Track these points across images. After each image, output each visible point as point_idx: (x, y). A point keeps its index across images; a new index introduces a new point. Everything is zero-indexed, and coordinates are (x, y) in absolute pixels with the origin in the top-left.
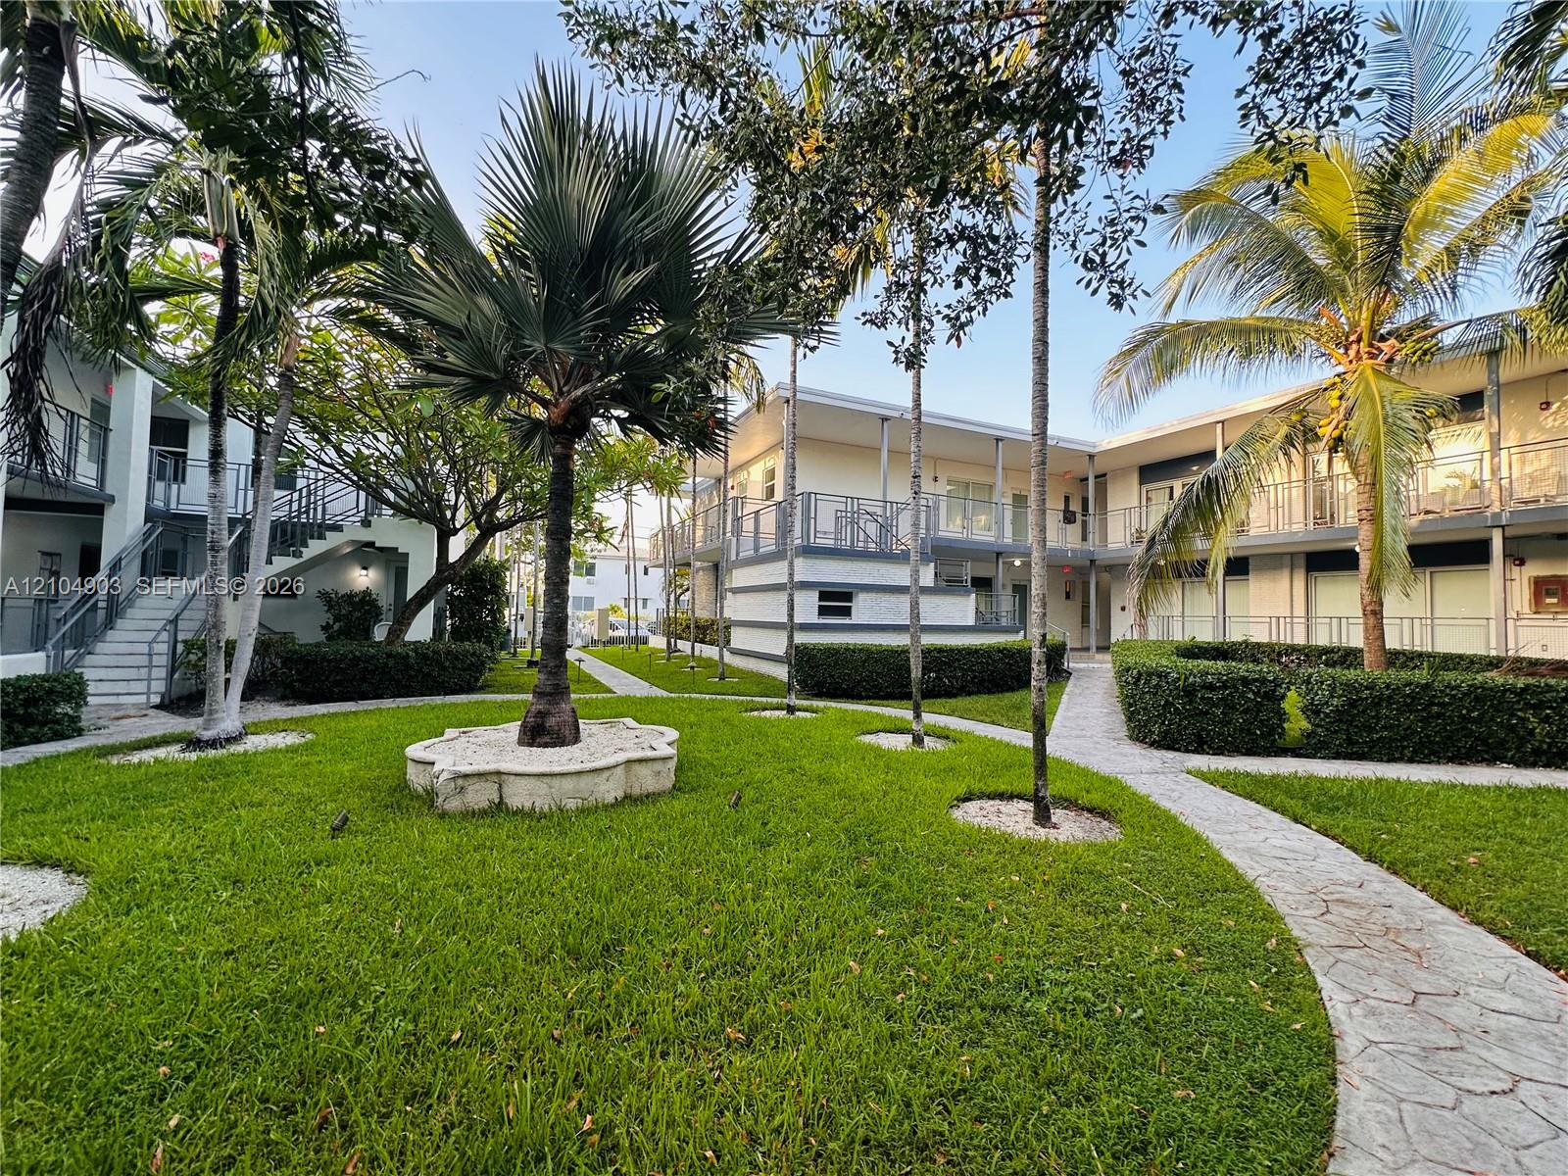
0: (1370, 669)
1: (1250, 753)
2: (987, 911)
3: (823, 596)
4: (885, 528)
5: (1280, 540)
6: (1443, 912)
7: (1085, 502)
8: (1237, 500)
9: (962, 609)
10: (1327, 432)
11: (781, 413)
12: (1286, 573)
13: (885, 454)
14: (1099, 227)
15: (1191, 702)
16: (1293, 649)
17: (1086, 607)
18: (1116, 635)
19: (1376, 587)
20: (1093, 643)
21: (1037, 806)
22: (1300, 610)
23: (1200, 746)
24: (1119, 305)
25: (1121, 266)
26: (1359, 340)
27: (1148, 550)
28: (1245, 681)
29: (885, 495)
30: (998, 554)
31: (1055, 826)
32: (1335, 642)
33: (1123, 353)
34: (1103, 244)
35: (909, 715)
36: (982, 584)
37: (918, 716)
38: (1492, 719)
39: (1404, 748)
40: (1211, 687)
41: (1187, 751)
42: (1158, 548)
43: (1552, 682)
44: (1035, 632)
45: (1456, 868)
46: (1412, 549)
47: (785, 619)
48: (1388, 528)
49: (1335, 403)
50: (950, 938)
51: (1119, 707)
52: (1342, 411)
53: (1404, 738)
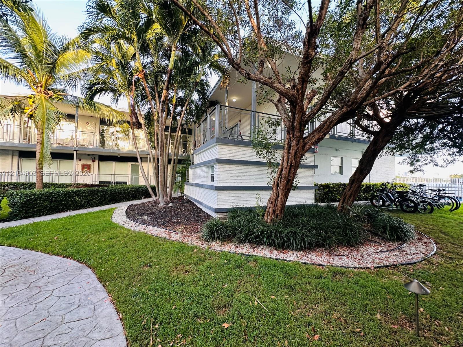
0: (38, 189)
5: (7, 145)
10: (28, 111)
12: (10, 156)
16: (11, 184)
19: (41, 164)
22: (15, 170)
26: (41, 87)
32: (28, 181)
38: (68, 200)
39: (44, 211)
43: (81, 189)
45: (51, 242)
46: (52, 154)
48: (45, 147)
49: (31, 103)
52: (34, 107)
53: (44, 209)
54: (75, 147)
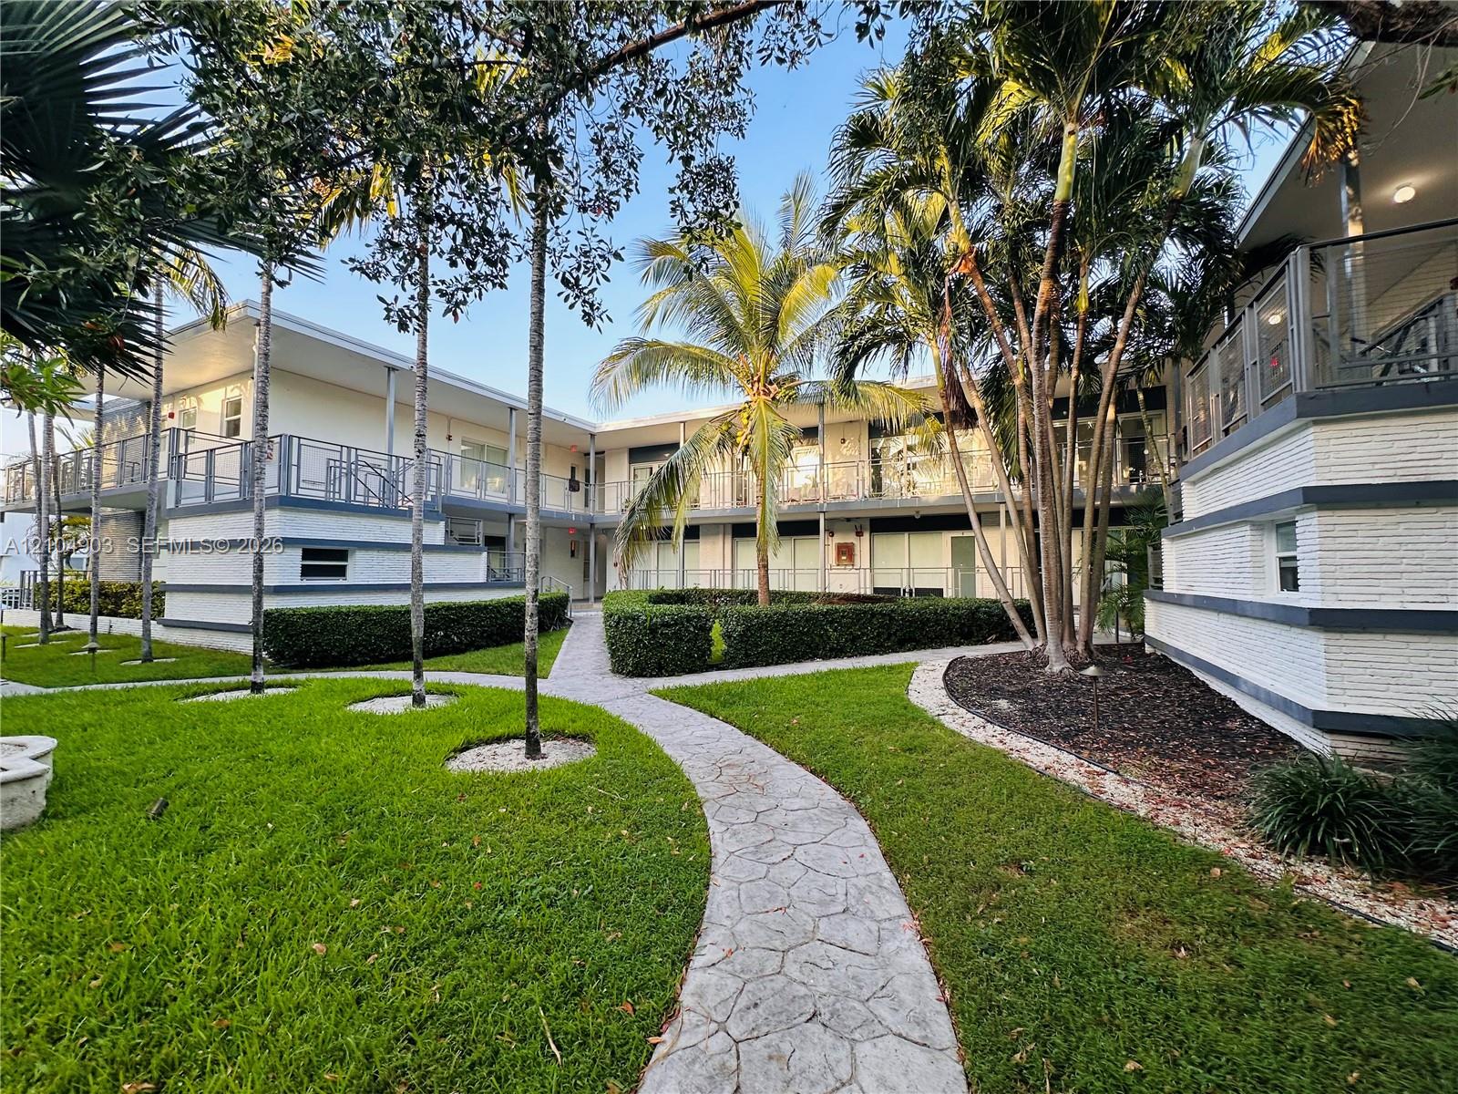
0: (762, 605)
1: (691, 671)
2: (472, 847)
3: (307, 554)
4: (390, 483)
5: (717, 514)
6: (780, 757)
7: (587, 472)
8: (691, 484)
9: (474, 567)
10: (741, 440)
11: (252, 336)
12: (721, 537)
13: (391, 404)
14: (576, 254)
15: (654, 638)
16: (723, 593)
17: (587, 564)
18: (610, 587)
19: (764, 550)
20: (592, 594)
21: (528, 743)
22: (728, 566)
23: (660, 671)
24: (590, 323)
25: (592, 291)
26: (759, 381)
27: (629, 518)
28: (688, 619)
29: (390, 448)
30: (511, 515)
31: (544, 757)
32: (746, 587)
33: (612, 357)
34: (578, 269)
35: (410, 675)
36: (495, 543)
37: (419, 676)
38: (813, 632)
40: (667, 625)
41: (651, 676)
42: (636, 517)
43: (838, 606)
44: (530, 588)
45: (788, 728)
46: (780, 525)
47: (250, 582)
48: (768, 511)
49: (745, 421)
50: (432, 884)
51: (605, 648)
52: (749, 427)
54: (822, 505)
